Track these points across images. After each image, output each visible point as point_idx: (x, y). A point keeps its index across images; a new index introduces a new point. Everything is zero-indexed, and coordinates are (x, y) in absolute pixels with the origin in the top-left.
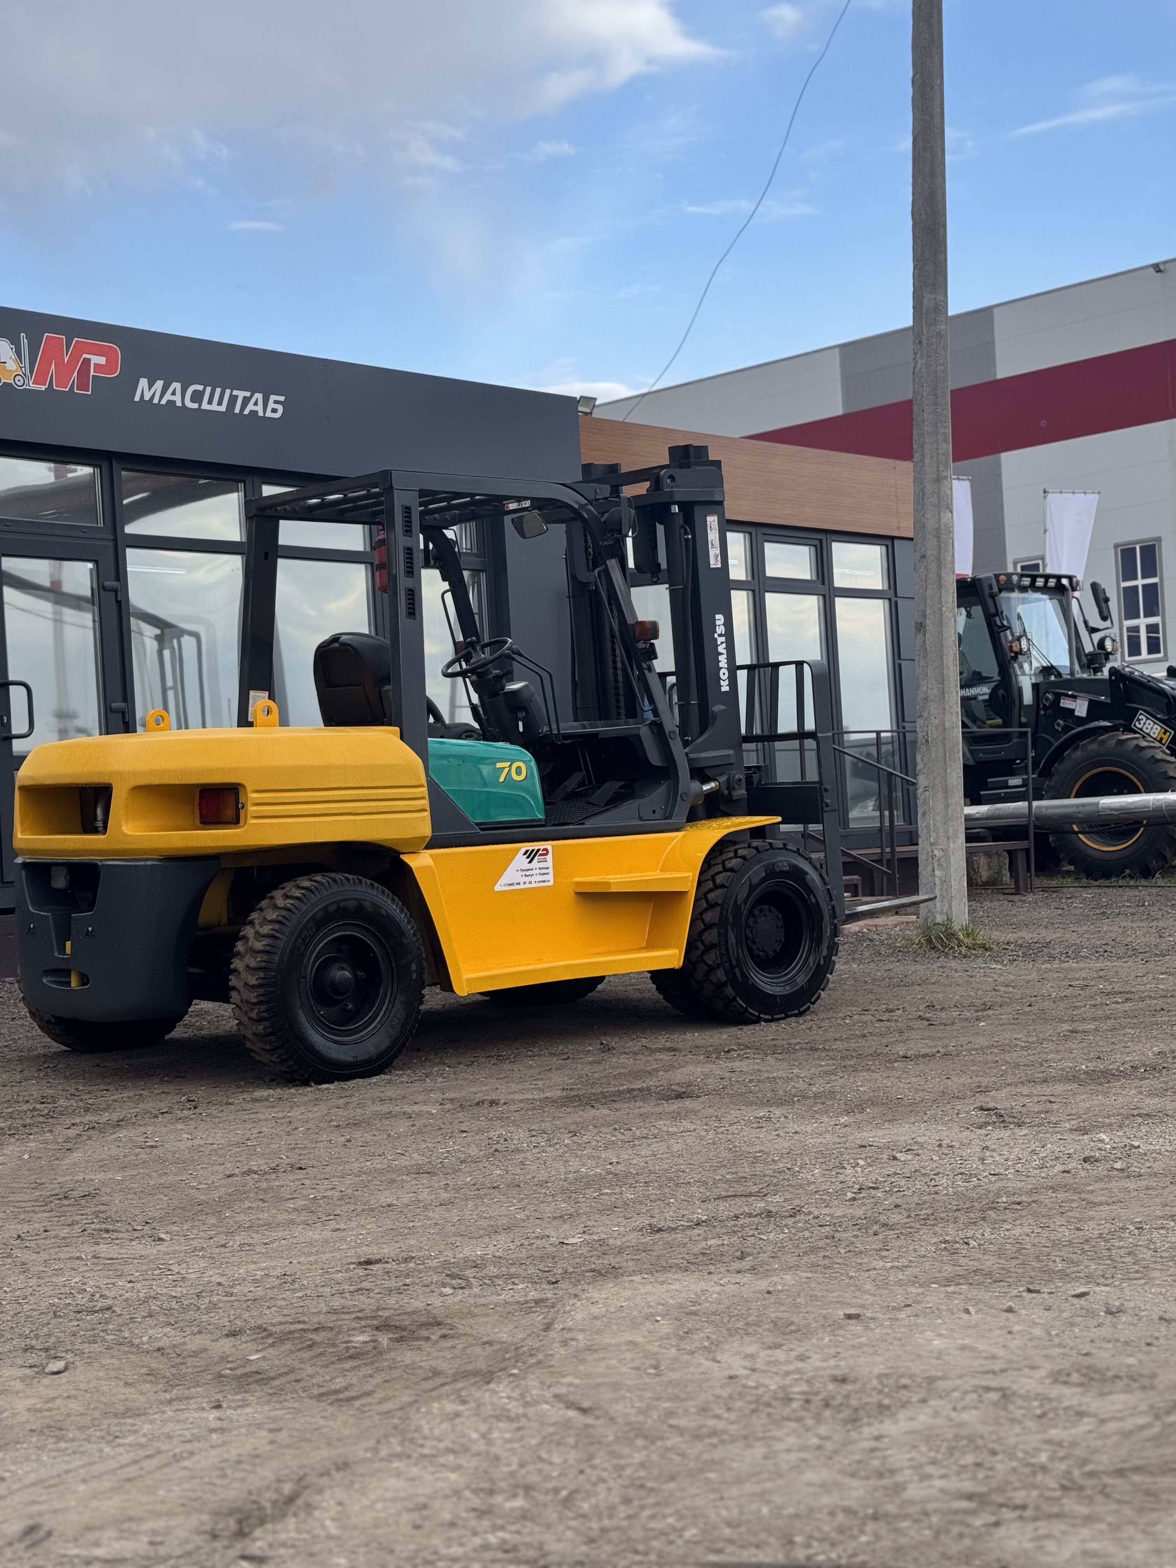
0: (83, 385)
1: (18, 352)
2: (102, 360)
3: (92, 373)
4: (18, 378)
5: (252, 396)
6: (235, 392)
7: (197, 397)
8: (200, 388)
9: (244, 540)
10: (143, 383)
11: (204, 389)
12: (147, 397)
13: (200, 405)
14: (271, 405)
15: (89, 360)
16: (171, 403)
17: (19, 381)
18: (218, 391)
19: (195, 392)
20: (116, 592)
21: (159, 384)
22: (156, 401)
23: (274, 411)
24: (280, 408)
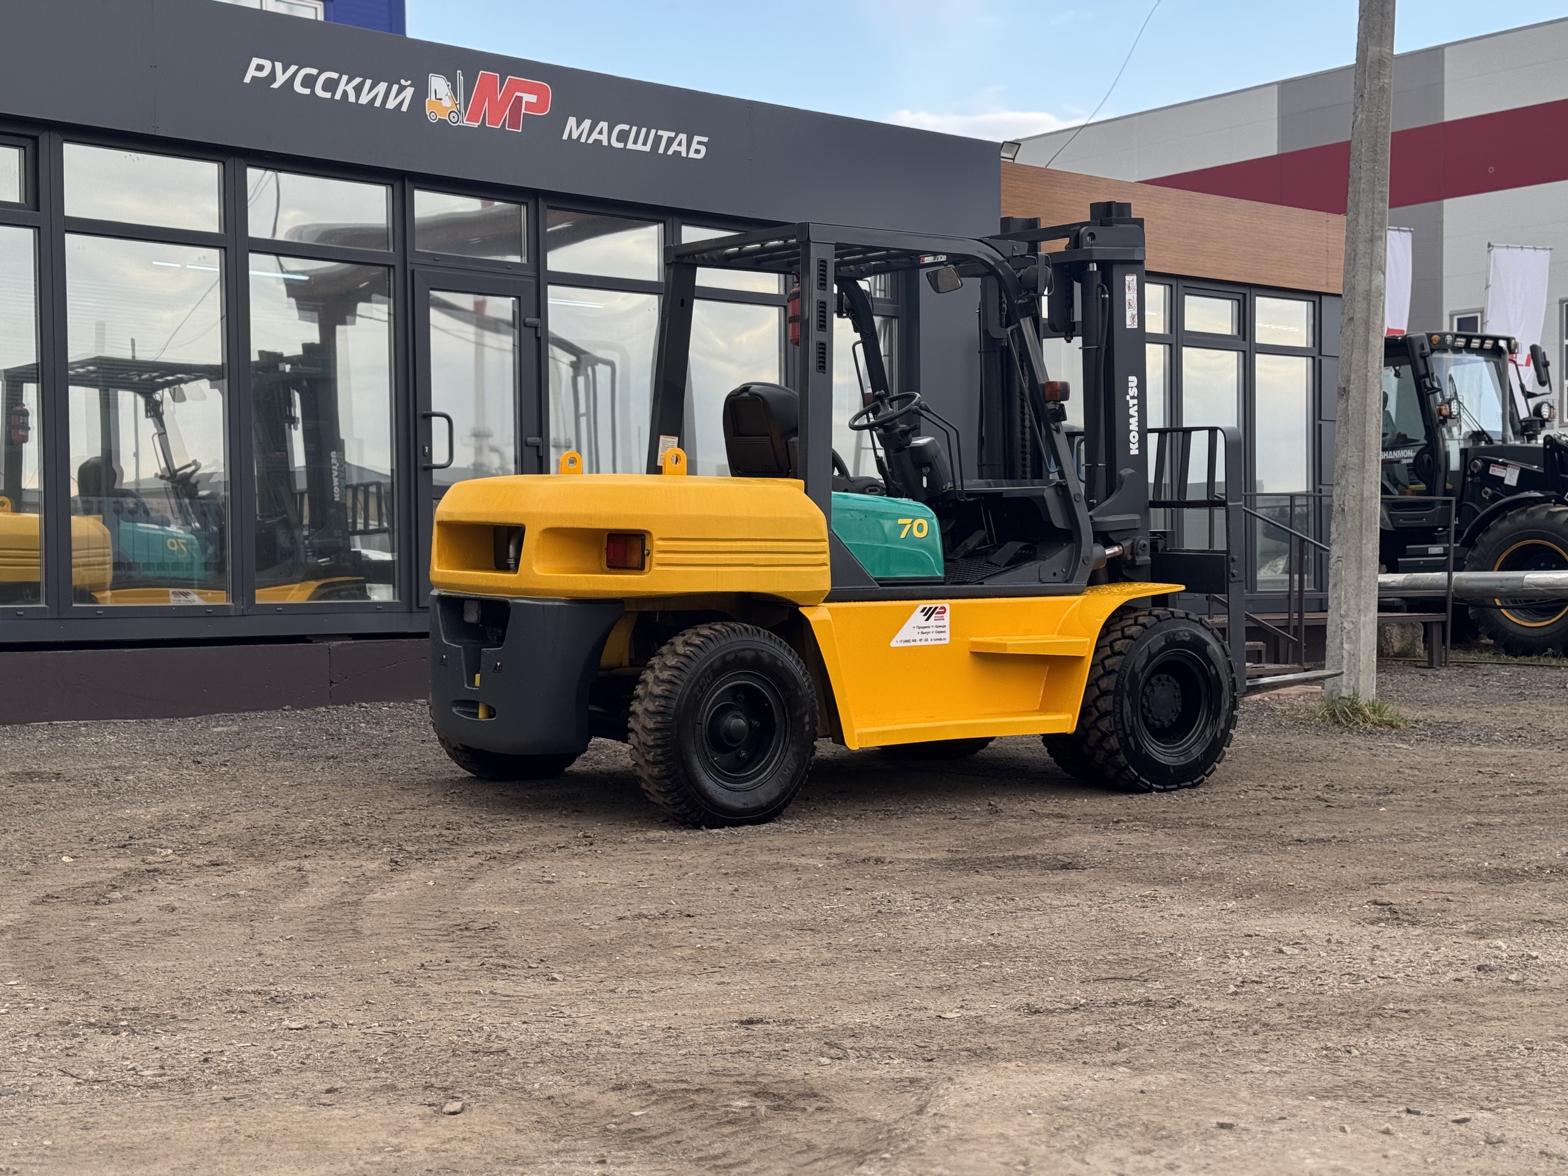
0: (514, 123)
1: (454, 90)
2: (533, 98)
3: (523, 111)
4: (453, 114)
5: (676, 136)
6: (660, 133)
7: (623, 136)
8: (626, 127)
9: (662, 280)
10: (572, 121)
11: (631, 129)
12: (575, 136)
13: (625, 145)
14: (694, 146)
15: (521, 98)
16: (598, 142)
17: (454, 118)
18: (644, 130)
19: (621, 131)
20: (536, 328)
21: (587, 123)
22: (583, 140)
23: (697, 151)
24: (703, 149)
